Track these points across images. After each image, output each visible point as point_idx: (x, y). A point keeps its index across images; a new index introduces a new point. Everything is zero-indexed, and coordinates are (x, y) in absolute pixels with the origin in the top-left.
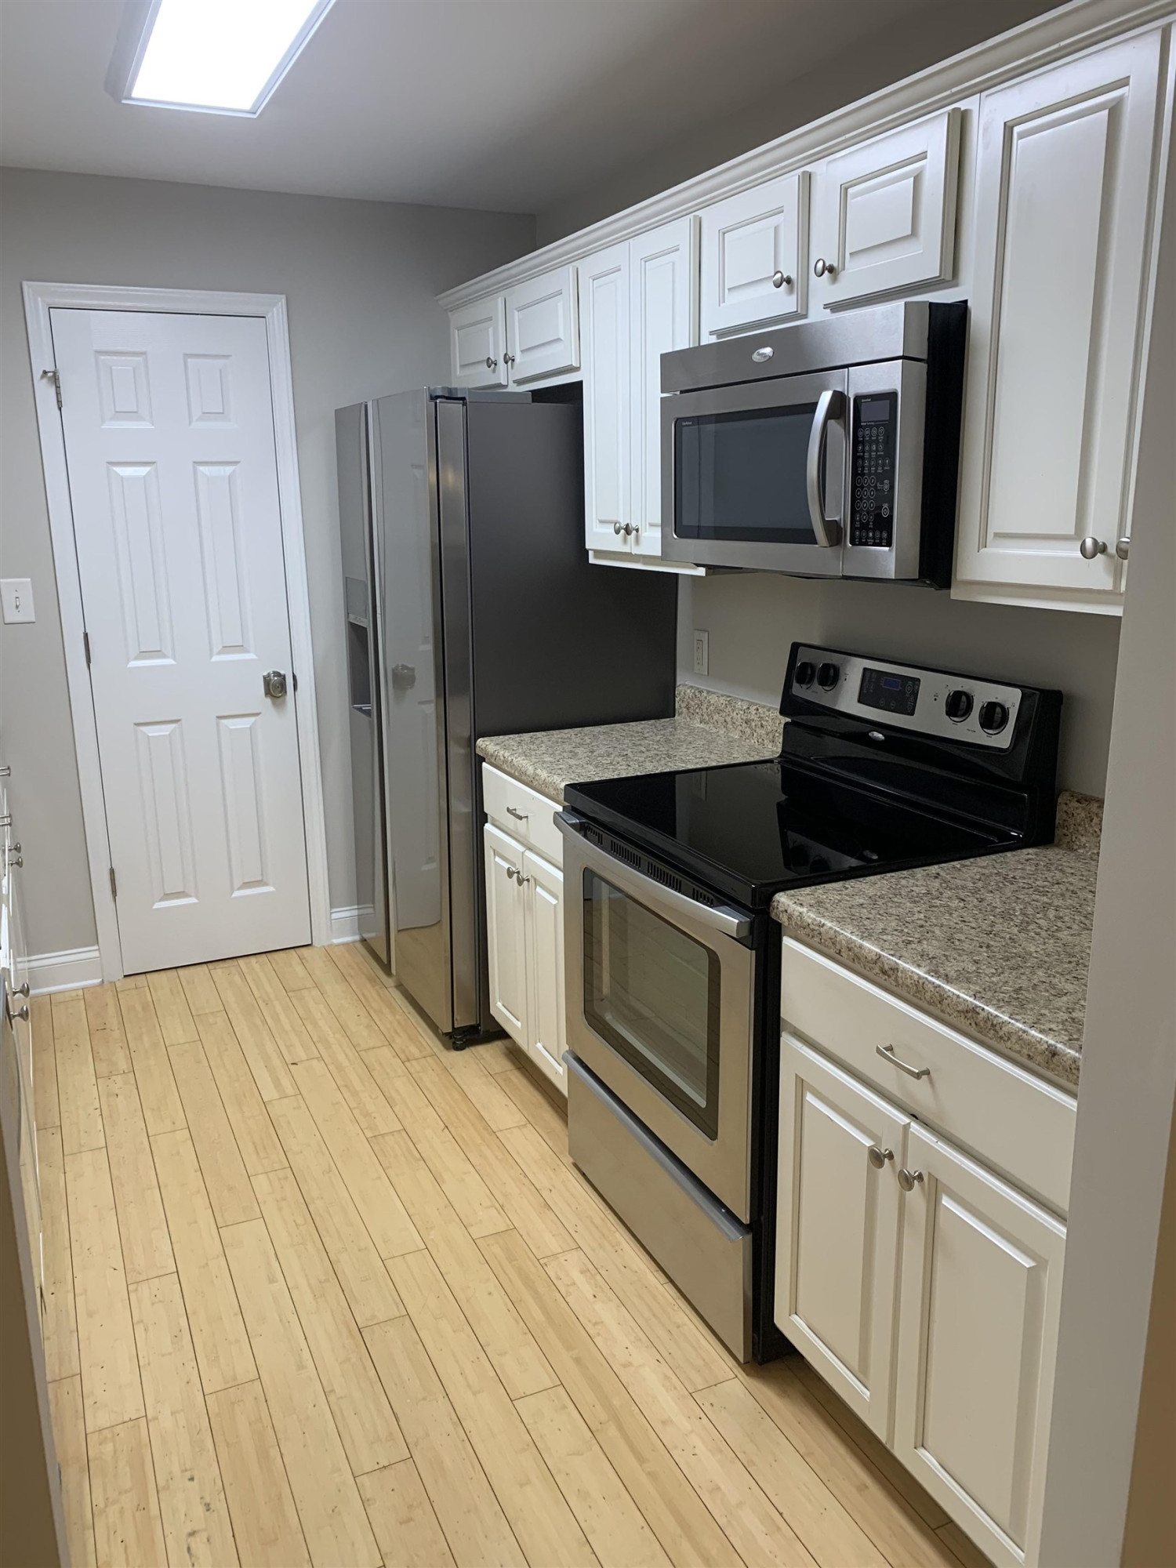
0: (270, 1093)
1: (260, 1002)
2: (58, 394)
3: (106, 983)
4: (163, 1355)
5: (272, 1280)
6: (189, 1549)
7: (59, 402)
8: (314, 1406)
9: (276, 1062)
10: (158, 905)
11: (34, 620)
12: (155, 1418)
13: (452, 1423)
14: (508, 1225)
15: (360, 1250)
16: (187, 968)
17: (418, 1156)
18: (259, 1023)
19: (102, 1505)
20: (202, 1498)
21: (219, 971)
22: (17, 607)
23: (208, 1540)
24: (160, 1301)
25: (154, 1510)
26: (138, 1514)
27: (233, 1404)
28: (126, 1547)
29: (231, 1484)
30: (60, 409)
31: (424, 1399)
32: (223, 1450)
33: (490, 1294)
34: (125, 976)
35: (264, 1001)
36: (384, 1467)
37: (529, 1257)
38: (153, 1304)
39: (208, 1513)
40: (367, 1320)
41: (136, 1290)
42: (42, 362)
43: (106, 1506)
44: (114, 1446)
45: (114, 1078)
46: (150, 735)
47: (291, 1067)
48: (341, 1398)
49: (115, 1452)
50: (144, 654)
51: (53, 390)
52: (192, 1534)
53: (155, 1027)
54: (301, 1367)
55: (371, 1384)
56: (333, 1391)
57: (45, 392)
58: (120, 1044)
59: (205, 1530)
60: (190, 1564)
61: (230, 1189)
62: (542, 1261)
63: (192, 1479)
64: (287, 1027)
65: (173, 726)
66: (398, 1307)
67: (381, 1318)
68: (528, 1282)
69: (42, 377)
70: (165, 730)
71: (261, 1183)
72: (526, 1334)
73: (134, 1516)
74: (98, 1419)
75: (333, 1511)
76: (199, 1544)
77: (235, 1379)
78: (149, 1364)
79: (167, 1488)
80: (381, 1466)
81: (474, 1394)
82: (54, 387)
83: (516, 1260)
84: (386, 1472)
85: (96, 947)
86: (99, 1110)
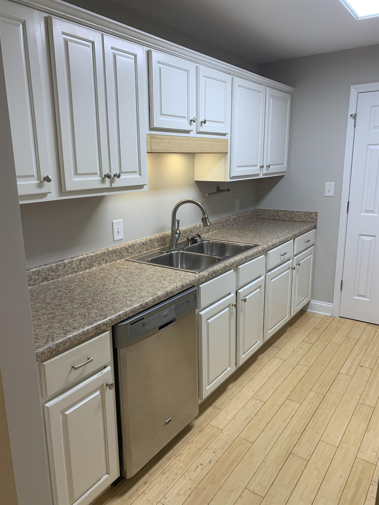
0: (344, 371)
1: (372, 342)
2: (355, 122)
3: (333, 316)
4: (240, 420)
5: (284, 422)
6: (197, 467)
7: (355, 125)
8: (257, 462)
9: (356, 363)
10: (355, 297)
11: (333, 196)
12: (223, 432)
13: (285, 500)
14: (374, 462)
15: (316, 432)
16: (361, 322)
17: (369, 419)
18: (365, 348)
19: (194, 441)
20: (211, 459)
21: (370, 327)
22: (329, 191)
23: (202, 469)
24: (254, 407)
25: (201, 452)
26: (198, 449)
27: (241, 444)
28: (188, 454)
29: (220, 462)
30: (355, 127)
31: (285, 487)
32: (227, 452)
33: (341, 477)
34: (340, 317)
35: (374, 342)
36: (255, 493)
37: (369, 478)
38: (252, 406)
39: (209, 463)
40: (296, 452)
41: (252, 400)
42: (352, 111)
43: (195, 442)
44: (210, 431)
45: (307, 343)
46: (364, 239)
47: (360, 367)
48: (265, 466)
49: (209, 433)
50: (367, 211)
51: (354, 121)
52: (201, 464)
53: (332, 335)
54: (265, 449)
55: (277, 469)
56: (265, 462)
57: (351, 121)
58: (318, 335)
59: (204, 466)
60: (194, 471)
61: (302, 390)
62: (372, 482)
63: (214, 453)
64: (372, 354)
65: (373, 237)
66: (308, 456)
67: (300, 455)
68: (359, 484)
69: (351, 117)
70: (370, 238)
71: (312, 394)
72: (338, 498)
73: (197, 450)
74: (214, 423)
75: (232, 490)
76: (200, 467)
77: (248, 439)
78: (236, 419)
79: (208, 450)
80: (254, 492)
81: (300, 499)
82: (354, 120)
83: (363, 475)
84: (254, 495)
85: (332, 304)
86: (294, 350)
